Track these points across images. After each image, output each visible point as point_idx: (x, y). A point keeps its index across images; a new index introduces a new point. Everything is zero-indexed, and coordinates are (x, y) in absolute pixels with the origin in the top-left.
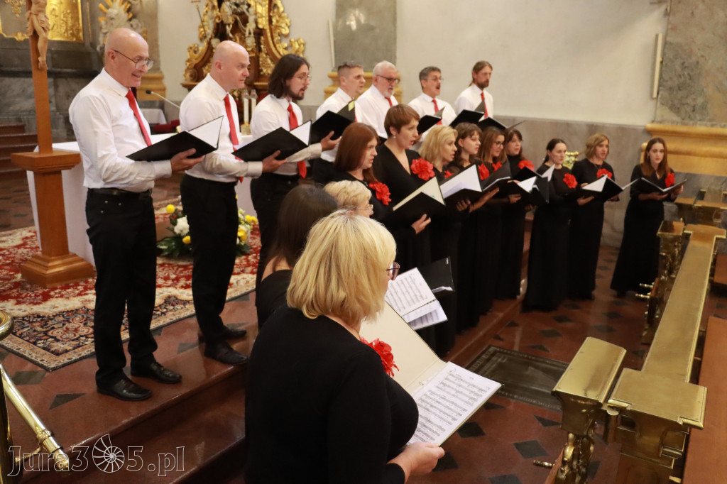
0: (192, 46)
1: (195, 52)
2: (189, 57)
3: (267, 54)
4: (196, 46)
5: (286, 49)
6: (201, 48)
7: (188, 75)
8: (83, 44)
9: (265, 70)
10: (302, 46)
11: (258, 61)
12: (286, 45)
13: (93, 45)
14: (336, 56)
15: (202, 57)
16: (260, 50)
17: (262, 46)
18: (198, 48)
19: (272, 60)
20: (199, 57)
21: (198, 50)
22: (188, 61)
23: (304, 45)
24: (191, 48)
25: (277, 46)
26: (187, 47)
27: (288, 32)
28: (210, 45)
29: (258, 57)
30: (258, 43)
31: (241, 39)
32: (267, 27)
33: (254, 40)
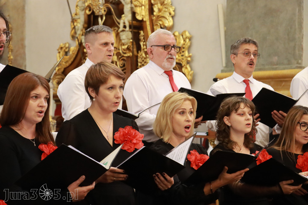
0: (62, 45)
1: (66, 53)
2: (59, 60)
4: (67, 45)
6: (72, 49)
10: (187, 40)
11: (137, 61)
15: (72, 60)
16: (139, 48)
17: (142, 43)
18: (69, 48)
20: (70, 58)
21: (69, 50)
23: (190, 39)
24: (62, 48)
26: (58, 47)
27: (171, 23)
28: (80, 44)
29: (137, 57)
30: (136, 39)
31: (118, 35)
32: (147, 19)
33: (130, 35)
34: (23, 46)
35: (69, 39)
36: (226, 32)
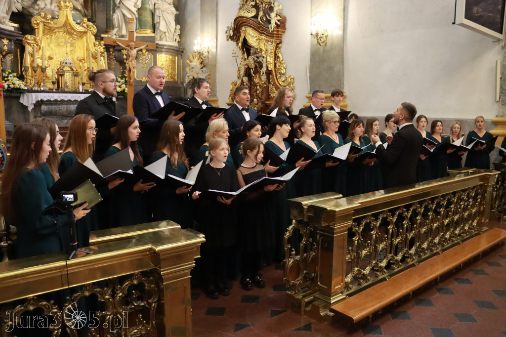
0: (233, 81)
1: (235, 85)
3: (273, 85)
4: (236, 81)
5: (283, 82)
6: (238, 83)
7: (230, 98)
8: (177, 83)
9: (272, 95)
11: (269, 89)
12: (284, 79)
13: (182, 83)
14: (310, 85)
16: (269, 83)
17: (271, 81)
19: (275, 89)
22: (231, 90)
23: (293, 79)
24: (233, 83)
25: (279, 80)
26: (231, 82)
27: (284, 72)
28: (242, 81)
29: (269, 87)
30: (268, 79)
31: (259, 77)
32: (273, 69)
33: (266, 77)
34: (215, 82)
35: (236, 79)
36: (310, 76)
